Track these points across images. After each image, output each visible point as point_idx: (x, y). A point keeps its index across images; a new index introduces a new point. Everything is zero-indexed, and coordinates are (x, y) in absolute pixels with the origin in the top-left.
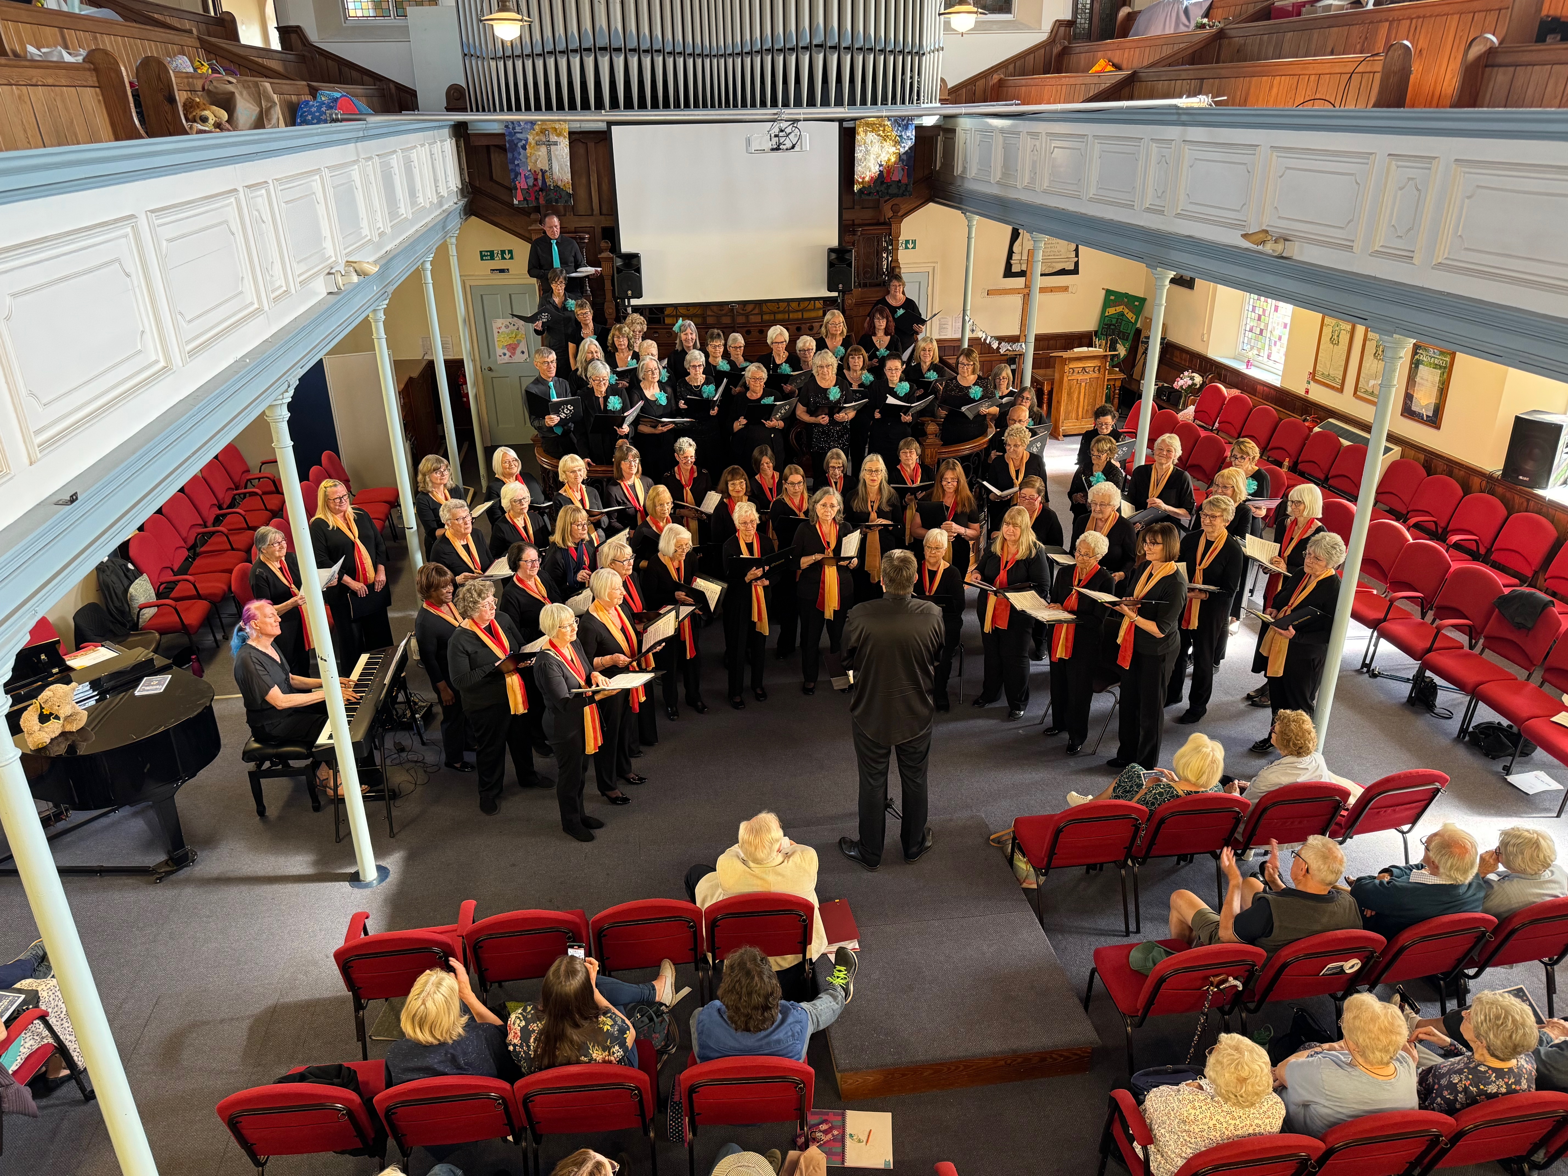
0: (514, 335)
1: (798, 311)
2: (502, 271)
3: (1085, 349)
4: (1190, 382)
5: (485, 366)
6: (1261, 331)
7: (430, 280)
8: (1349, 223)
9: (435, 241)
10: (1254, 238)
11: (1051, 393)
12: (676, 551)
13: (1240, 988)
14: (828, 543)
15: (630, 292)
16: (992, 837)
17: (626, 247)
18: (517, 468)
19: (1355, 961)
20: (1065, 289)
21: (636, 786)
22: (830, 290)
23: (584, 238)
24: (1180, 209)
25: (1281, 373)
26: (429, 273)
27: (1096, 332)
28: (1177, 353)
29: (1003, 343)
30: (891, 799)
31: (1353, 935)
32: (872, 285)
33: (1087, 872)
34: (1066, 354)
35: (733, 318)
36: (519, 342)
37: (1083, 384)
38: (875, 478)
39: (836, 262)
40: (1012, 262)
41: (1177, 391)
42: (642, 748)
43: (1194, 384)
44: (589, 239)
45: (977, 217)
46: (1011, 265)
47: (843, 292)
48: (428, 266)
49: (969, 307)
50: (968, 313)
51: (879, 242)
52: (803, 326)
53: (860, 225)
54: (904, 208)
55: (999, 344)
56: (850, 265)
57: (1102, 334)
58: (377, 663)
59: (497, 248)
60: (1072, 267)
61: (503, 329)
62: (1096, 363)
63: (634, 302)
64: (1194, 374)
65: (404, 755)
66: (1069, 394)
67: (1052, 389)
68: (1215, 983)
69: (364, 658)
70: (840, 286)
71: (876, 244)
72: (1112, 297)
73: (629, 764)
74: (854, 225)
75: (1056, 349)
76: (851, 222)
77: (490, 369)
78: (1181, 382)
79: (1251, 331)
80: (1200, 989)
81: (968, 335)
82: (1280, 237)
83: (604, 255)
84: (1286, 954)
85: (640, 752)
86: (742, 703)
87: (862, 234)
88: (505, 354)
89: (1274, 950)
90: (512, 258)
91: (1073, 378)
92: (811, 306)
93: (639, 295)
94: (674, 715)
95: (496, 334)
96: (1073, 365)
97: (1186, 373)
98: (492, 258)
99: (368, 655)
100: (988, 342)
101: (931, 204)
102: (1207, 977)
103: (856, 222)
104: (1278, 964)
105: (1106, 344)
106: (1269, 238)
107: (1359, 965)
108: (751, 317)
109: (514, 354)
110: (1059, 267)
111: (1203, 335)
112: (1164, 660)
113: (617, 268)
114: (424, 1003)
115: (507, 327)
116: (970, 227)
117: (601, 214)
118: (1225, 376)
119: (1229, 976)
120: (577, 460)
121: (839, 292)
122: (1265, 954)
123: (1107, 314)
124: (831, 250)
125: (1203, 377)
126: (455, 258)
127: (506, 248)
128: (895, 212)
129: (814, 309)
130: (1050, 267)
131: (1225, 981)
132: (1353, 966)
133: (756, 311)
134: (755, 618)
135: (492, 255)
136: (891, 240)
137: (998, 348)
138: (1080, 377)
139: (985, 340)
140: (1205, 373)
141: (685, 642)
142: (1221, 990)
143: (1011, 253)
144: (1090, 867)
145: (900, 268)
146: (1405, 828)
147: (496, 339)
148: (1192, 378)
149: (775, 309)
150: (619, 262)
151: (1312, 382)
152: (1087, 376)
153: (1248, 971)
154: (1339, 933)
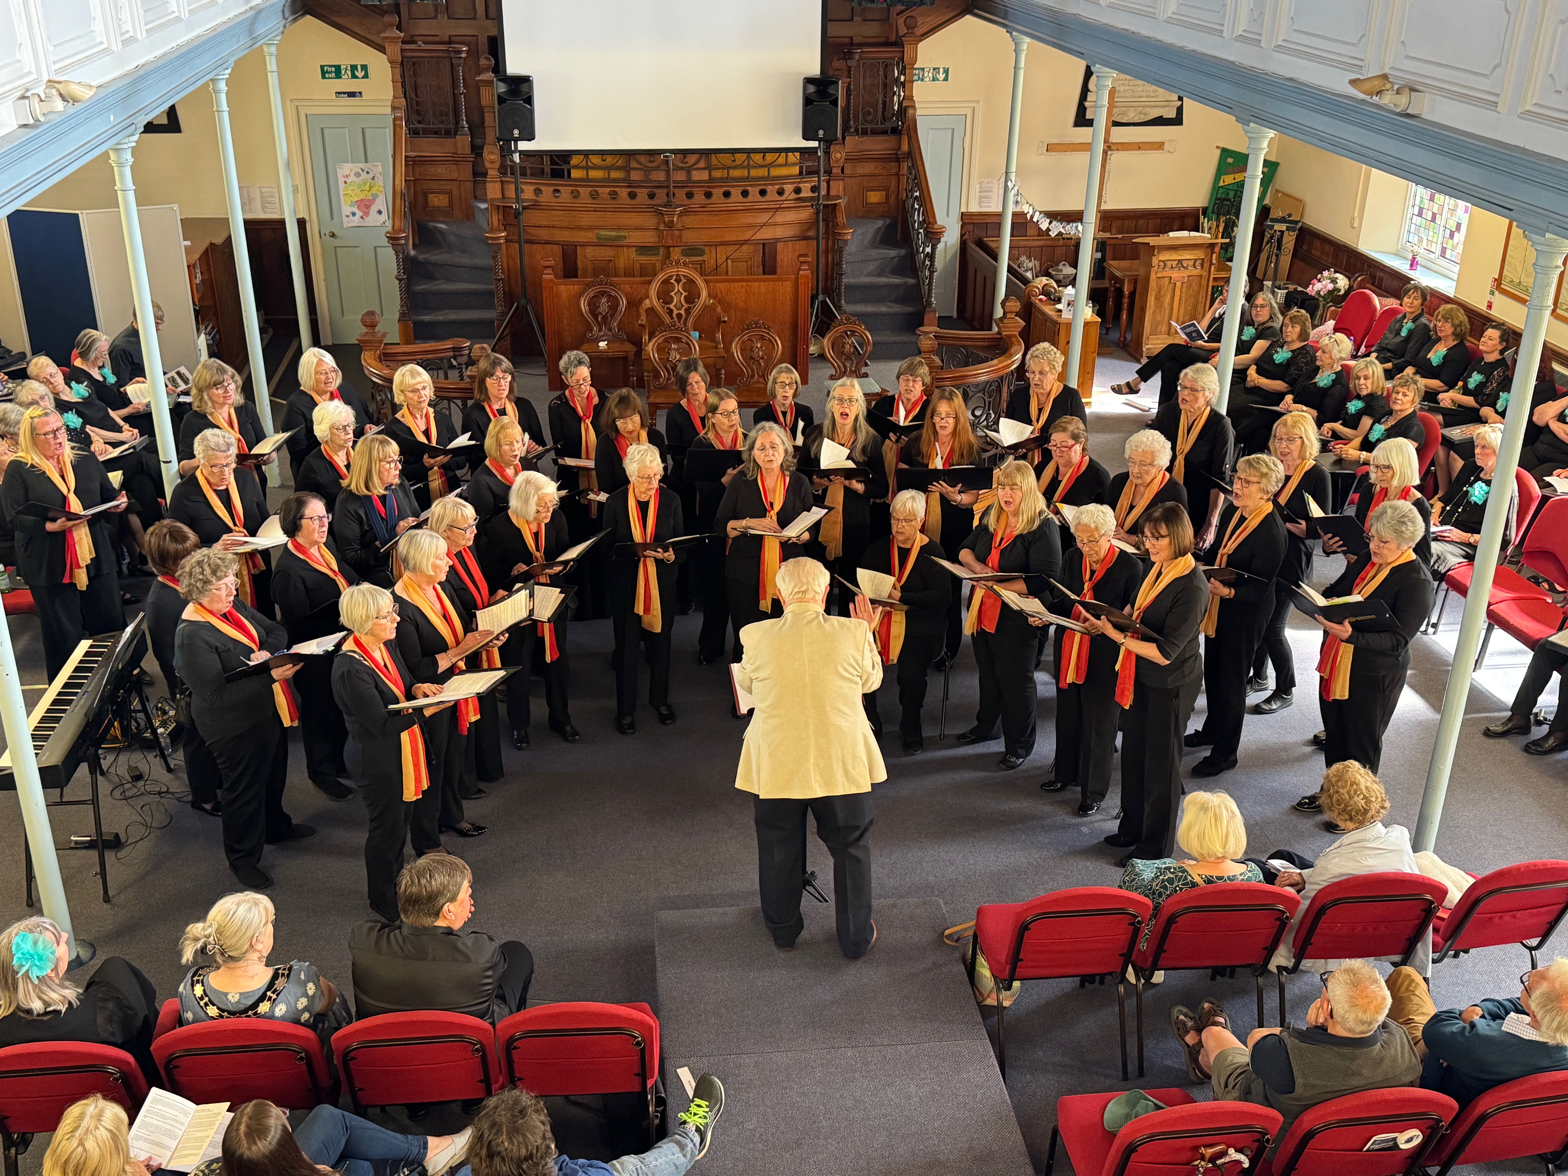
0: (367, 187)
1: (762, 166)
2: (352, 94)
3: (1185, 233)
4: (1330, 286)
5: (326, 231)
6: (1434, 216)
7: (225, 107)
8: (1494, 69)
9: (236, 49)
10: (1367, 86)
11: (1132, 295)
12: (538, 512)
13: (1246, 1165)
14: (772, 504)
15: (516, 133)
16: (947, 932)
17: (514, 66)
18: (336, 380)
19: (1415, 1132)
20: (1159, 146)
21: (472, 839)
22: (806, 137)
23: (460, 52)
24: (1281, 38)
25: (1455, 277)
26: (223, 97)
27: (1205, 210)
28: (1317, 243)
29: (1054, 223)
30: (812, 873)
31: (1407, 1096)
32: (874, 132)
33: (1082, 985)
34: (1152, 241)
35: (668, 172)
36: (375, 196)
37: (1179, 284)
38: (848, 411)
39: (814, 97)
40: (1087, 104)
41: (1312, 298)
42: (482, 785)
43: (1337, 290)
44: (468, 52)
45: (1028, 40)
46: (1085, 109)
47: (828, 142)
48: (223, 86)
49: (1013, 168)
50: (1013, 176)
51: (888, 68)
52: (769, 189)
53: (860, 45)
54: (923, 22)
55: (1050, 223)
56: (835, 102)
57: (1213, 212)
58: (100, 654)
59: (345, 62)
60: (1172, 114)
61: (353, 178)
62: (1199, 254)
63: (523, 146)
64: (1338, 275)
65: (141, 784)
66: (1158, 298)
67: (1135, 289)
68: (1207, 1156)
69: (84, 645)
70: (821, 132)
71: (881, 72)
72: (1230, 160)
73: (460, 808)
74: (852, 44)
75: (1147, 232)
76: (847, 40)
77: (333, 235)
78: (1318, 286)
79: (1420, 214)
80: (1188, 1163)
81: (1011, 209)
82: (1405, 86)
83: (484, 77)
84: (1310, 1120)
85: (480, 791)
86: (632, 726)
87: (861, 58)
88: (354, 214)
89: (1292, 1116)
90: (366, 76)
91: (1164, 274)
92: (781, 160)
93: (531, 137)
94: (522, 742)
95: (341, 185)
96: (1165, 256)
97: (1326, 273)
98: (338, 75)
99: (89, 642)
100: (1035, 220)
101: (968, 17)
102: (1196, 1148)
103: (855, 41)
104: (1300, 1133)
105: (1218, 226)
106: (1388, 86)
107: (1421, 1138)
108: (694, 173)
109: (367, 214)
110: (1154, 113)
111: (1353, 219)
112: (1177, 696)
113: (499, 96)
114: (81, 1143)
115: (358, 175)
116: (1017, 51)
117: (487, 17)
118: (1381, 279)
119: (1229, 1147)
120: (419, 374)
121: (820, 140)
122: (1281, 1118)
123: (1221, 184)
124: (809, 81)
125: (1349, 279)
126: (275, 74)
127: (358, 62)
128: (911, 28)
129: (786, 164)
130: (1140, 113)
131: (1224, 1154)
132: (1409, 1140)
133: (702, 164)
134: (640, 609)
135: (338, 72)
136: (904, 68)
137: (1048, 230)
138: (1175, 274)
139: (1032, 217)
140: (1353, 274)
141: (543, 638)
142: (1218, 1167)
143: (1085, 91)
144: (1086, 980)
145: (914, 108)
146: (1534, 942)
147: (342, 192)
148: (1334, 281)
149: (729, 163)
150: (502, 88)
151: (1496, 293)
152: (1185, 274)
153: (1258, 1140)
154: (1388, 1093)
